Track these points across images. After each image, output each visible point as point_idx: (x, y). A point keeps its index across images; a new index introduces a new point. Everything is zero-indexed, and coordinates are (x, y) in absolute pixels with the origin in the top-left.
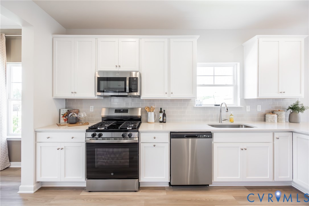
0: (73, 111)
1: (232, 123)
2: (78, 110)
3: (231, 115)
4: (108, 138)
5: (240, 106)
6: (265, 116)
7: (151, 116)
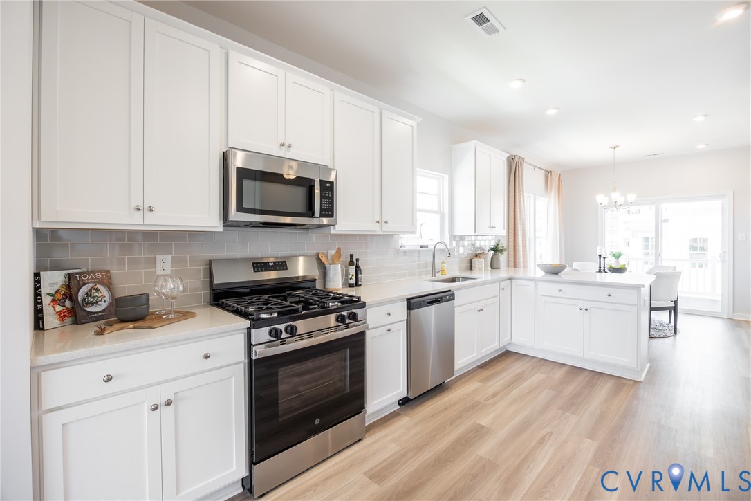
0: (92, 276)
2: (108, 271)
4: (309, 335)
5: (450, 247)
6: (471, 262)
7: (335, 275)
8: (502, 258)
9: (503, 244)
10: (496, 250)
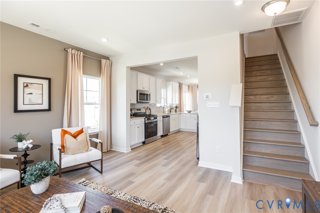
6: (170, 110)
7: (147, 112)
8: (178, 109)
9: (178, 106)
10: (176, 107)
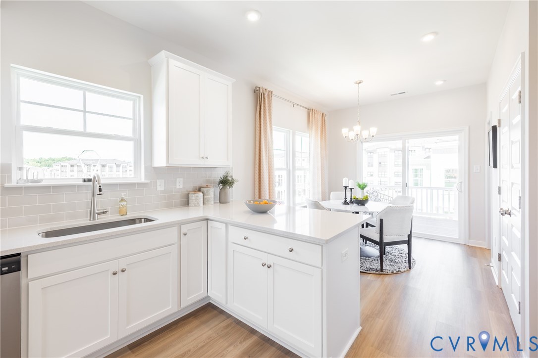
1: (123, 217)
3: (122, 200)
5: (145, 180)
6: (188, 197)
10: (224, 182)
